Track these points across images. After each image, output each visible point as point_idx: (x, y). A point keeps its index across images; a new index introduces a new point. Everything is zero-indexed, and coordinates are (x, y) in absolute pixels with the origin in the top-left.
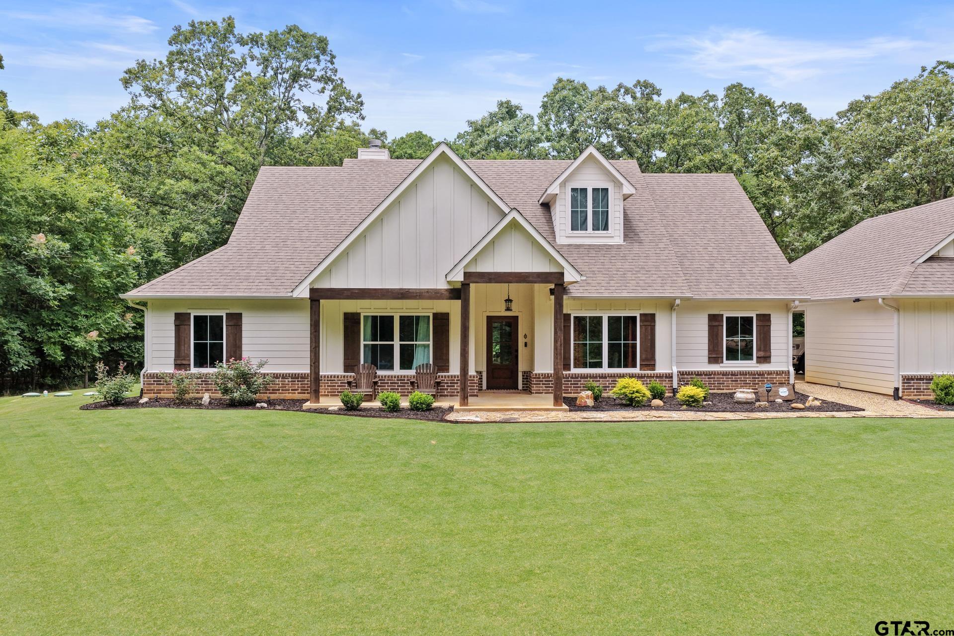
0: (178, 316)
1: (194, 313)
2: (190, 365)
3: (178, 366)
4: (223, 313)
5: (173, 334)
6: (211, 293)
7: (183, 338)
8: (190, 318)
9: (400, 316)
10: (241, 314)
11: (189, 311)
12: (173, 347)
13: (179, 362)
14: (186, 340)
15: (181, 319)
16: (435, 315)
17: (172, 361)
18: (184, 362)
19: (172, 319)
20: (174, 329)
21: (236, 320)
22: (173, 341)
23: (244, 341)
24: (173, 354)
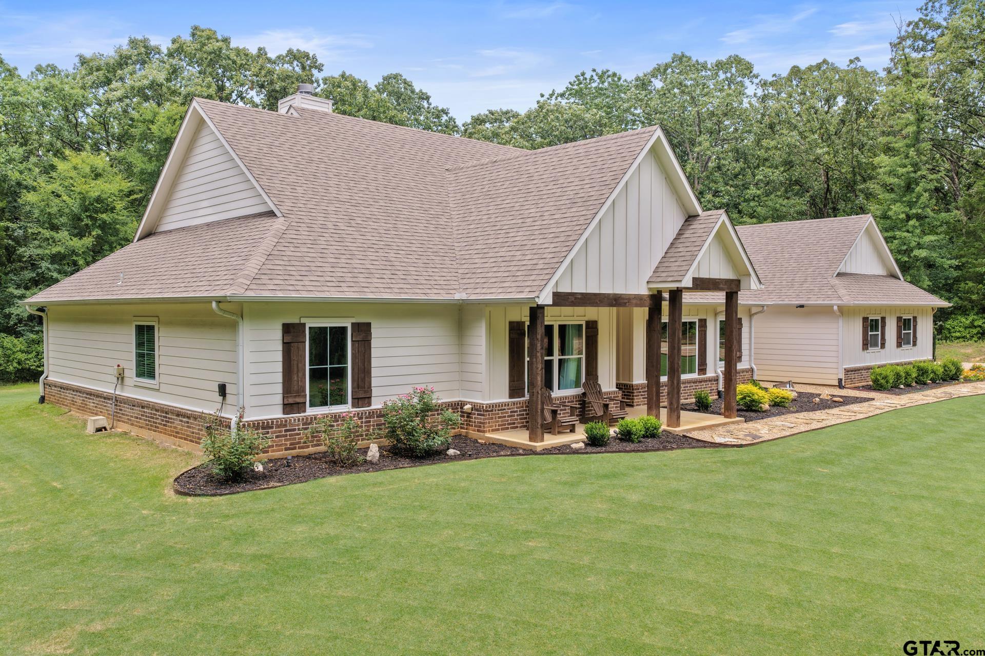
0: (288, 329)
1: (311, 323)
2: (305, 403)
3: (288, 407)
4: (347, 323)
5: (279, 356)
6: (333, 294)
7: (295, 363)
8: (304, 331)
9: (559, 325)
10: (369, 325)
11: (303, 321)
12: (279, 378)
13: (291, 401)
14: (300, 365)
15: (291, 331)
16: (588, 323)
17: (279, 399)
18: (298, 400)
19: (278, 334)
20: (281, 348)
21: (363, 331)
22: (279, 367)
23: (374, 362)
24: (279, 389)
